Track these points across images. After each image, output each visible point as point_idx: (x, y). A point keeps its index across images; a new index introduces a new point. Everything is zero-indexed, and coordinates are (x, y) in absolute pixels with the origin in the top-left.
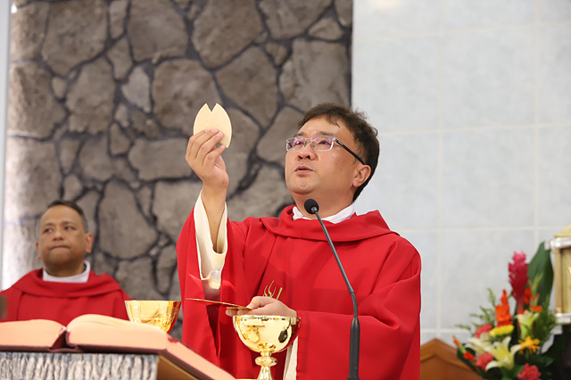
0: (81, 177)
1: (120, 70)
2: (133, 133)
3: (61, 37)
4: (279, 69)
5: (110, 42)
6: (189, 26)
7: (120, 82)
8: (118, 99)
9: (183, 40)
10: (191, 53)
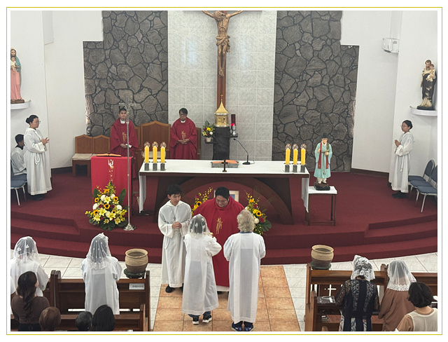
0: (100, 87)
1: (109, 66)
2: (113, 79)
3: (93, 57)
4: (147, 69)
5: (106, 59)
6: (125, 58)
7: (109, 68)
8: (109, 72)
9: (124, 60)
10: (126, 63)
